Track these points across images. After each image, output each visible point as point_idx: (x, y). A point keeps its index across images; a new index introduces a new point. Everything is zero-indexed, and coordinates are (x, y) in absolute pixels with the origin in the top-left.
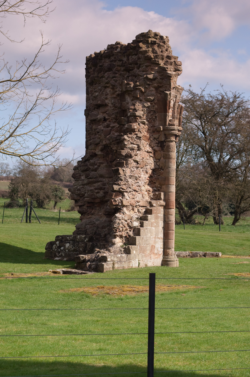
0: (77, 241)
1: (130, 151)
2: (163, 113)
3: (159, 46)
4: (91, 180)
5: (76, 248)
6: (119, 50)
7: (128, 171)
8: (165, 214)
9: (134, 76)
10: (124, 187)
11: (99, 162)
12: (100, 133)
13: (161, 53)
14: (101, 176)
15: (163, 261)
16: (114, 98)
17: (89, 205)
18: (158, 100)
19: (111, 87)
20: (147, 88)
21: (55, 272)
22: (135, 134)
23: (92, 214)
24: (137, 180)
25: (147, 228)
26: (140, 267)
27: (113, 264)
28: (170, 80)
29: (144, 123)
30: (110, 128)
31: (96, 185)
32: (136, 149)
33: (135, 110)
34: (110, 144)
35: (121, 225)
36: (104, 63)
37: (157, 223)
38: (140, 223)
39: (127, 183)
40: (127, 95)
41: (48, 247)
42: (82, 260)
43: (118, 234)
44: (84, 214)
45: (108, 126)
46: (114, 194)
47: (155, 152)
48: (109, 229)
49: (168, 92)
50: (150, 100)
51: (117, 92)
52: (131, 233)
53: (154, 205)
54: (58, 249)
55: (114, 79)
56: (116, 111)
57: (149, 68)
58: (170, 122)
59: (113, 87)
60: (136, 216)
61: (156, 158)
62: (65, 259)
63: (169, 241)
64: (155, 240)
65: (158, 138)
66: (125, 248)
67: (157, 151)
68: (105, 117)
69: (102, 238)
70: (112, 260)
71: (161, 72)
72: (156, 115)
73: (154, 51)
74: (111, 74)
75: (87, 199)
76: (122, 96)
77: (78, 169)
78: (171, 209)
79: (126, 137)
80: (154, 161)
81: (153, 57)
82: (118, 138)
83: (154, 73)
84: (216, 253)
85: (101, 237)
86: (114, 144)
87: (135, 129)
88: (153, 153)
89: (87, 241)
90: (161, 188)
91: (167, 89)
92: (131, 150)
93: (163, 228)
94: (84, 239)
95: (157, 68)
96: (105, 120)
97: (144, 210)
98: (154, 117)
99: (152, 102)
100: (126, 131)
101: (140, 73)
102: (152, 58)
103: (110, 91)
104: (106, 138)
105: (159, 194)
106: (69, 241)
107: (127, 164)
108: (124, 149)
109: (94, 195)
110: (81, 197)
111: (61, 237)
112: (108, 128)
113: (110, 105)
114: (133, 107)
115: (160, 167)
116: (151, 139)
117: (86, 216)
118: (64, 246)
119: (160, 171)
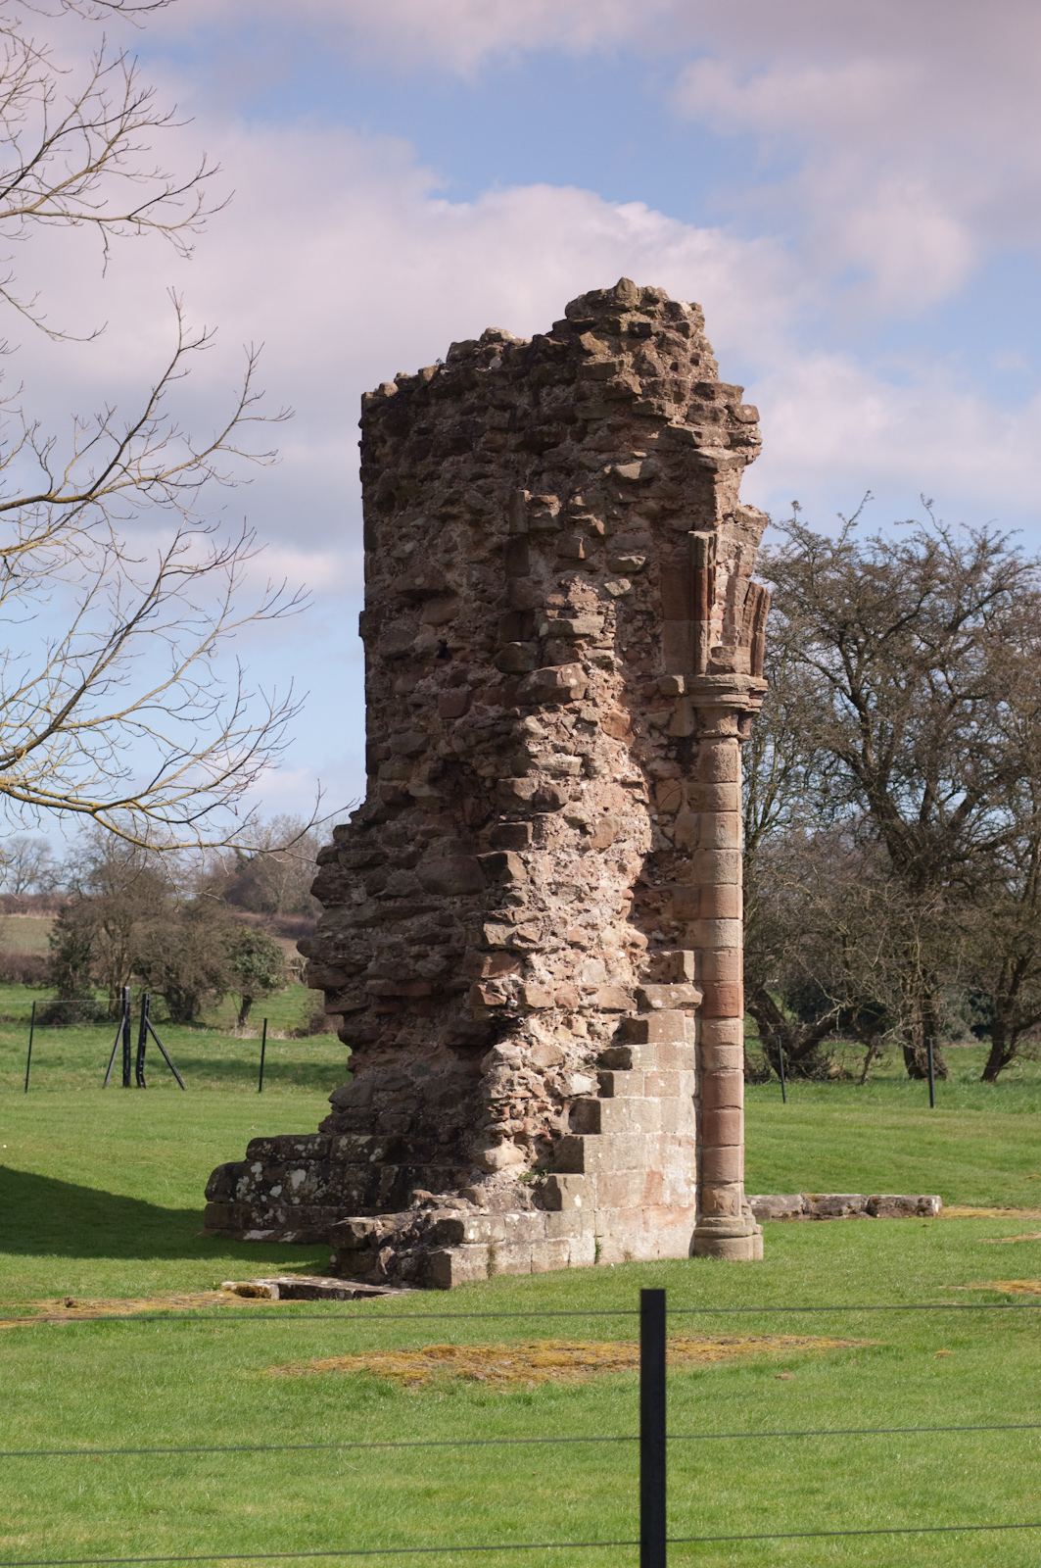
0: (338, 1158)
1: (553, 782)
2: (686, 623)
3: (663, 344)
4: (390, 904)
5: (334, 1188)
6: (496, 362)
7: (544, 865)
8: (704, 1041)
9: (561, 469)
10: (530, 931)
11: (422, 827)
12: (425, 709)
13: (672, 375)
14: (434, 888)
15: (696, 1236)
16: (481, 562)
17: (383, 1009)
18: (663, 569)
19: (467, 516)
20: (615, 518)
21: (247, 1293)
22: (573, 711)
23: (400, 1047)
24: (581, 900)
25: (627, 1102)
26: (602, 1262)
27: (491, 1253)
28: (713, 482)
29: (606, 665)
30: (467, 688)
31: (413, 924)
32: (576, 770)
33: (569, 610)
34: (469, 752)
35: (520, 1091)
36: (436, 417)
37: (671, 1078)
38: (600, 1079)
39: (540, 915)
40: (533, 549)
41: (216, 1189)
42: (360, 1240)
43: (507, 1126)
44: (364, 1047)
45: (458, 680)
46: (489, 960)
47: (655, 781)
48: (469, 1108)
49: (704, 535)
50: (630, 569)
51: (495, 539)
52: (563, 1124)
53: (657, 1003)
54: (260, 1195)
55: (480, 482)
56: (488, 617)
57: (621, 434)
58: (714, 660)
59: (477, 518)
60: (583, 1052)
61: (662, 808)
62: (289, 1237)
63: (719, 1153)
64: (663, 1150)
65: (667, 725)
66: (538, 1186)
67: (662, 779)
68: (443, 643)
69: (442, 1144)
70: (484, 1238)
71: (674, 452)
72: (658, 630)
73: (645, 367)
74: (464, 462)
75: (374, 982)
76: (512, 553)
77: (337, 861)
78: (726, 1018)
79: (531, 722)
80: (653, 822)
81: (637, 390)
82: (498, 728)
83: (644, 454)
84: (920, 1201)
85: (437, 1141)
86: (486, 754)
87: (568, 689)
88: (646, 786)
89: (378, 1160)
90: (683, 932)
91: (700, 522)
92: (554, 777)
93: (696, 1097)
94: (366, 1151)
95: (655, 436)
96: (445, 653)
97: (615, 1026)
98: (649, 640)
99: (637, 578)
100: (533, 699)
101: (586, 458)
102: (635, 396)
103: (463, 534)
104: (452, 730)
105: (674, 957)
106: (302, 1162)
107: (541, 836)
108: (525, 775)
109: (406, 966)
110: (350, 976)
111: (269, 1146)
112: (458, 686)
113: (464, 591)
114: (558, 600)
115: (679, 846)
116: (638, 730)
117: (373, 1054)
118: (285, 1182)
119: (678, 863)
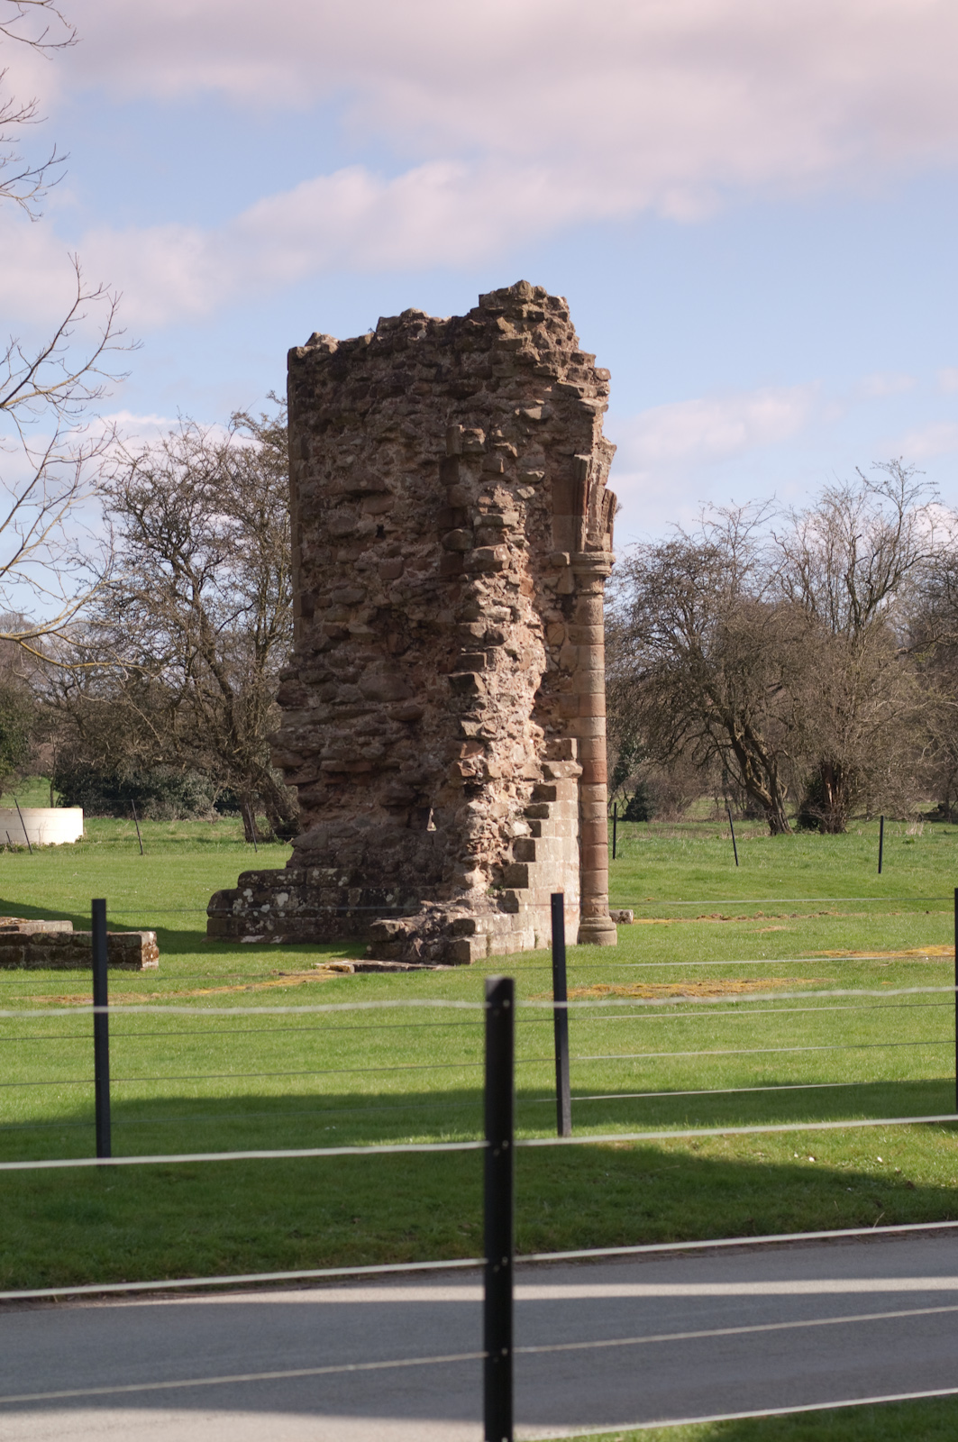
0: (313, 884)
1: (495, 625)
2: (569, 517)
3: (551, 326)
4: (343, 708)
5: (312, 905)
6: (422, 334)
7: (493, 678)
8: (583, 799)
9: (483, 411)
10: (491, 727)
11: (358, 655)
12: (368, 573)
13: (558, 348)
14: (374, 696)
15: (581, 930)
16: (411, 472)
17: (332, 781)
18: (552, 480)
19: (403, 440)
20: (524, 445)
21: (339, 969)
22: (503, 577)
23: (343, 807)
24: (513, 705)
25: (547, 840)
26: (539, 947)
27: (488, 940)
28: (592, 422)
29: (519, 546)
30: (400, 559)
31: (359, 722)
32: (508, 618)
33: (494, 507)
34: (403, 604)
35: (487, 834)
36: (372, 369)
37: (567, 824)
38: (530, 825)
39: (495, 715)
40: (462, 465)
41: (216, 908)
44: (316, 808)
45: (394, 553)
46: (465, 746)
47: (547, 623)
48: (406, 848)
49: (586, 458)
50: (534, 480)
51: (423, 456)
52: (509, 855)
53: (557, 774)
54: (252, 912)
55: (413, 417)
56: (418, 510)
57: (526, 388)
58: (589, 542)
59: (411, 441)
60: (515, 808)
61: (552, 642)
62: (278, 940)
63: (595, 874)
64: (564, 873)
65: (556, 586)
66: (499, 897)
67: (552, 623)
68: (380, 528)
69: (388, 873)
70: (485, 931)
71: (563, 401)
72: (549, 522)
73: (541, 342)
74: (401, 402)
75: (328, 762)
76: (448, 465)
77: (297, 678)
78: (598, 783)
79: (478, 584)
80: (546, 651)
81: (538, 358)
82: (427, 587)
83: (542, 402)
84: (621, 913)
85: (383, 871)
86: (418, 605)
87: (501, 562)
88: (542, 627)
89: (345, 885)
90: (566, 726)
91: (580, 449)
92: (495, 622)
93: (578, 837)
94: (334, 879)
95: (549, 389)
96: (382, 535)
97: (531, 790)
98: (542, 528)
99: (538, 486)
100: (476, 568)
101: (503, 403)
102: (536, 362)
103: (398, 452)
104: (389, 587)
105: (563, 743)
106: (284, 888)
107: (492, 662)
108: (476, 621)
109: (354, 751)
110: (305, 758)
111: (256, 877)
112: (393, 557)
113: (399, 491)
114: (487, 500)
115: (563, 668)
116: (538, 589)
117: (323, 813)
118: (273, 902)
119: (562, 679)
